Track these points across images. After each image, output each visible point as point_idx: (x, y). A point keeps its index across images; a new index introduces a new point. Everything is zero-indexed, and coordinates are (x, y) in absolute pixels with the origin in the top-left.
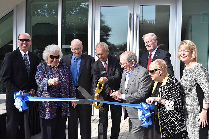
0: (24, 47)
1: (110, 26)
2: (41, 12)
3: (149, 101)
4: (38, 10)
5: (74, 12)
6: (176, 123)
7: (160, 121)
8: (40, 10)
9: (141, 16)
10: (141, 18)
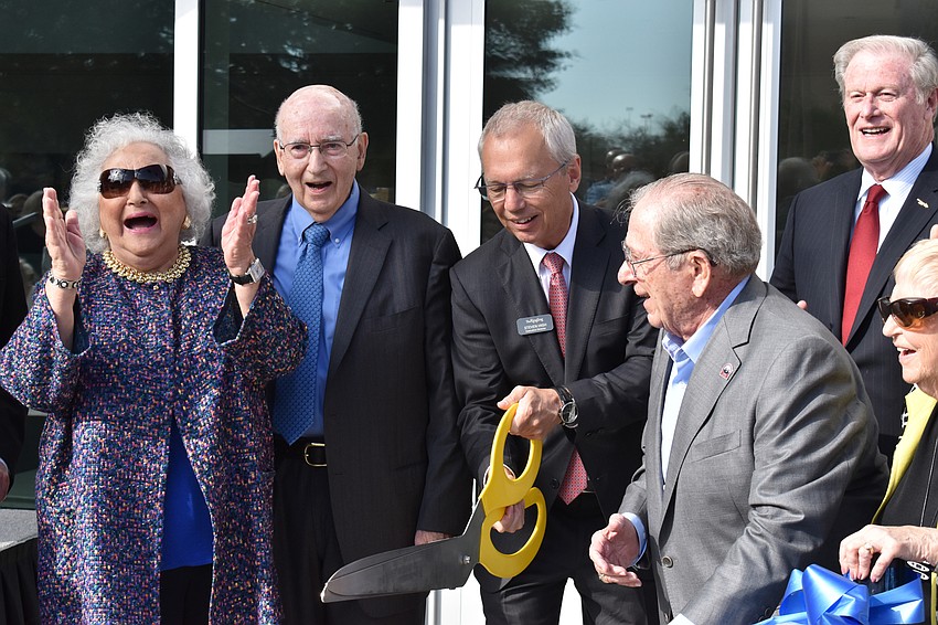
3: (863, 552)
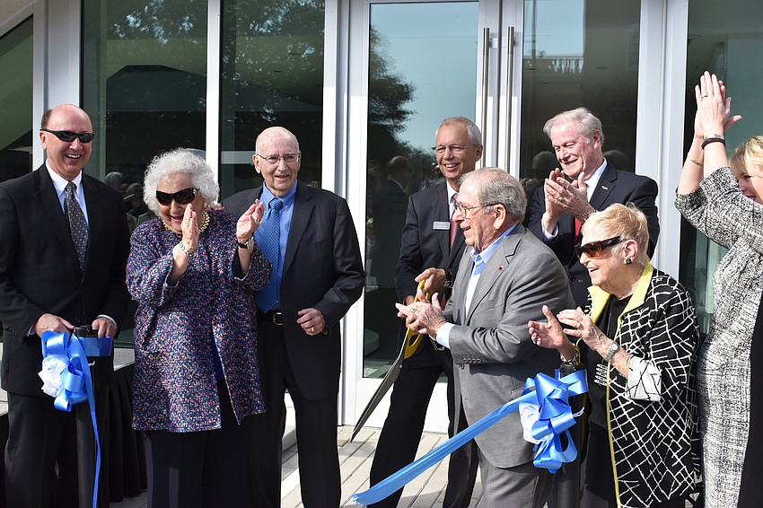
0: (70, 164)
1: (406, 79)
2: (138, 25)
4: (129, 17)
5: (268, 25)
6: (674, 454)
7: (616, 448)
8: (134, 15)
9: (528, 41)
10: (528, 47)
